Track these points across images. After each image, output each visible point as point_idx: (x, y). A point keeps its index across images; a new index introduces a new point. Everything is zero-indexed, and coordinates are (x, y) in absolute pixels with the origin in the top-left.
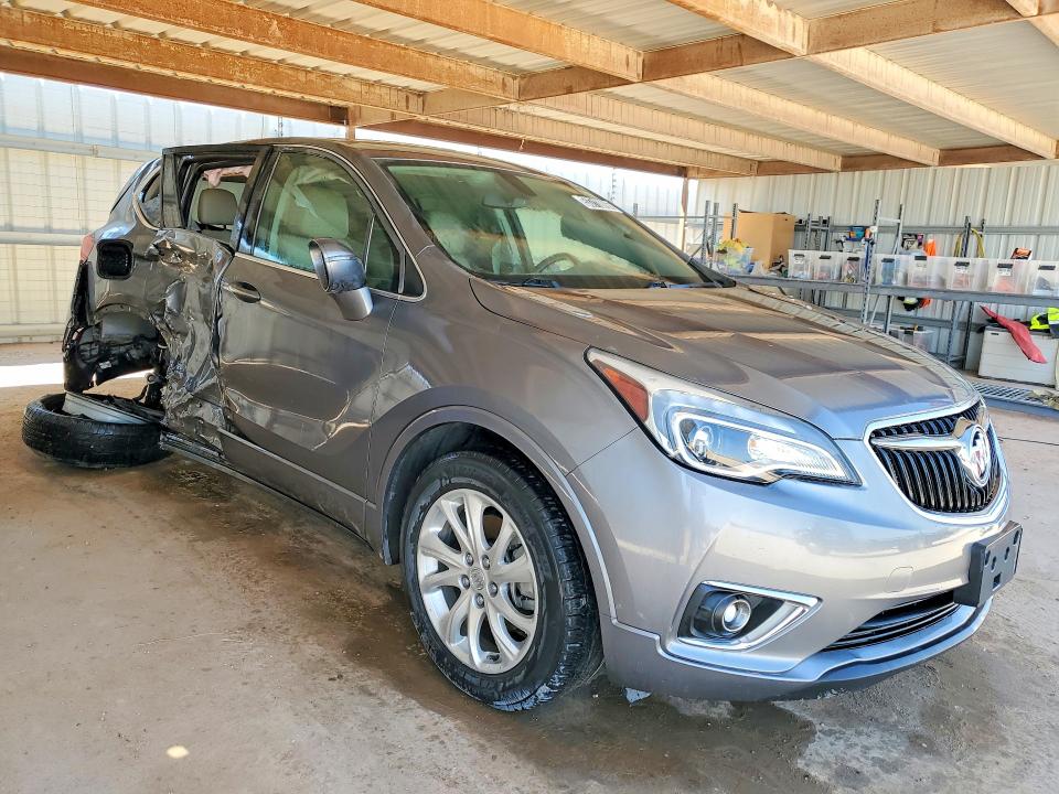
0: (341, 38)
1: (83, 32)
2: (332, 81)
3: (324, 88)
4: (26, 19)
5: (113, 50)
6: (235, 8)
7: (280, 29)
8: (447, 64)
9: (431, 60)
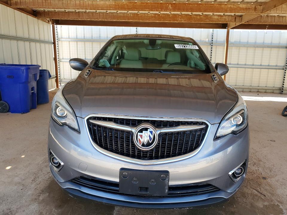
0: (190, 5)
1: (143, 16)
2: (208, 17)
3: (206, 19)
4: (131, 15)
5: (149, 19)
6: (159, 4)
7: (171, 6)
8: (229, 6)
9: (223, 6)
